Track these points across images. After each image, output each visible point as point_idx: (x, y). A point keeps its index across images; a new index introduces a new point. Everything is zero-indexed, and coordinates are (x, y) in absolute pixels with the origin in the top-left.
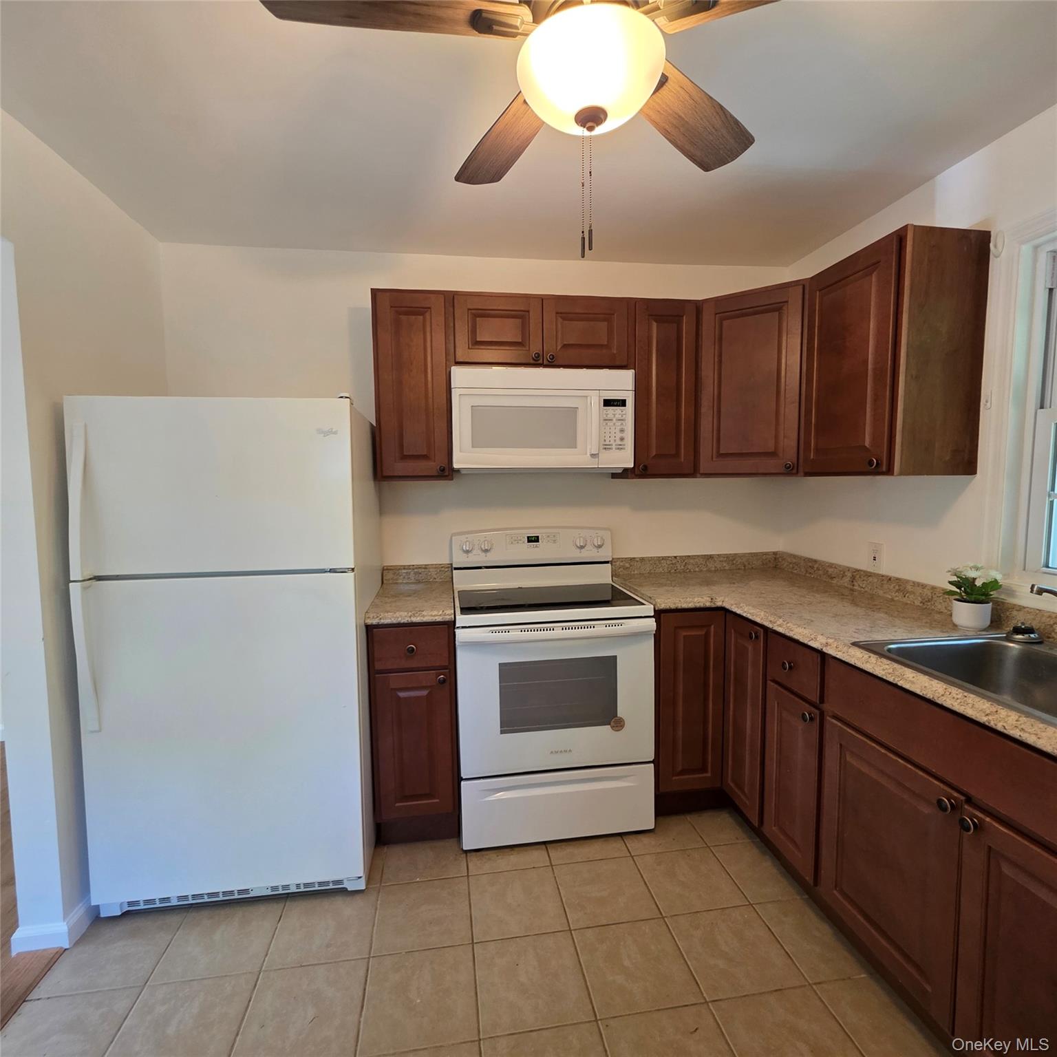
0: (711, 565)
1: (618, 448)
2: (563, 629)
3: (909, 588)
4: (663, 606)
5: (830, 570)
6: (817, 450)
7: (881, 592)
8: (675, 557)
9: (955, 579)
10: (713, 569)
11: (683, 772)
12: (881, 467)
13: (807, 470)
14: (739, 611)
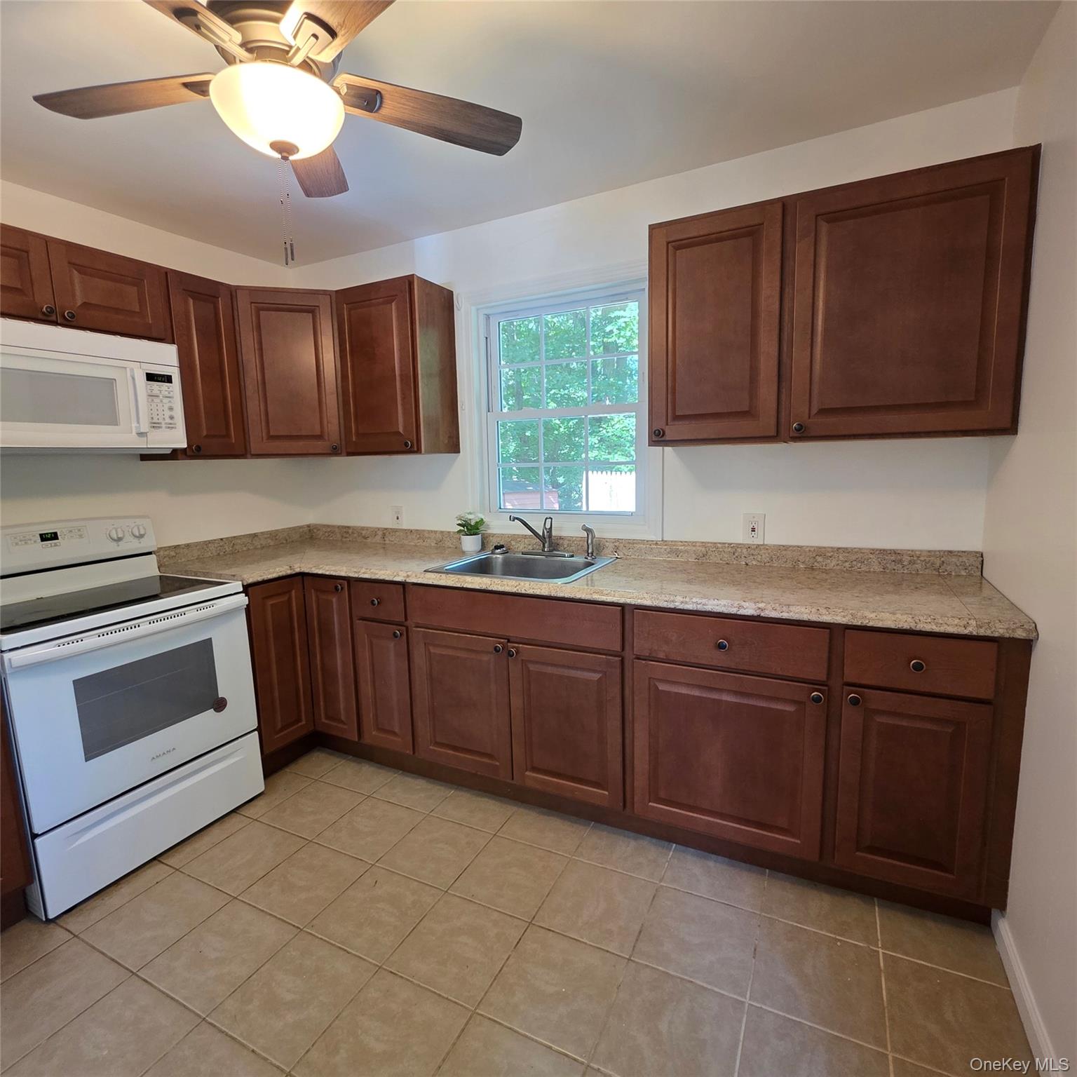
0: (257, 543)
1: (169, 427)
2: (150, 623)
3: (427, 535)
4: (251, 581)
5: (364, 532)
6: (357, 434)
7: (406, 542)
8: (222, 539)
9: (460, 522)
10: (259, 546)
11: (282, 730)
12: (413, 448)
13: (349, 450)
14: (320, 572)
